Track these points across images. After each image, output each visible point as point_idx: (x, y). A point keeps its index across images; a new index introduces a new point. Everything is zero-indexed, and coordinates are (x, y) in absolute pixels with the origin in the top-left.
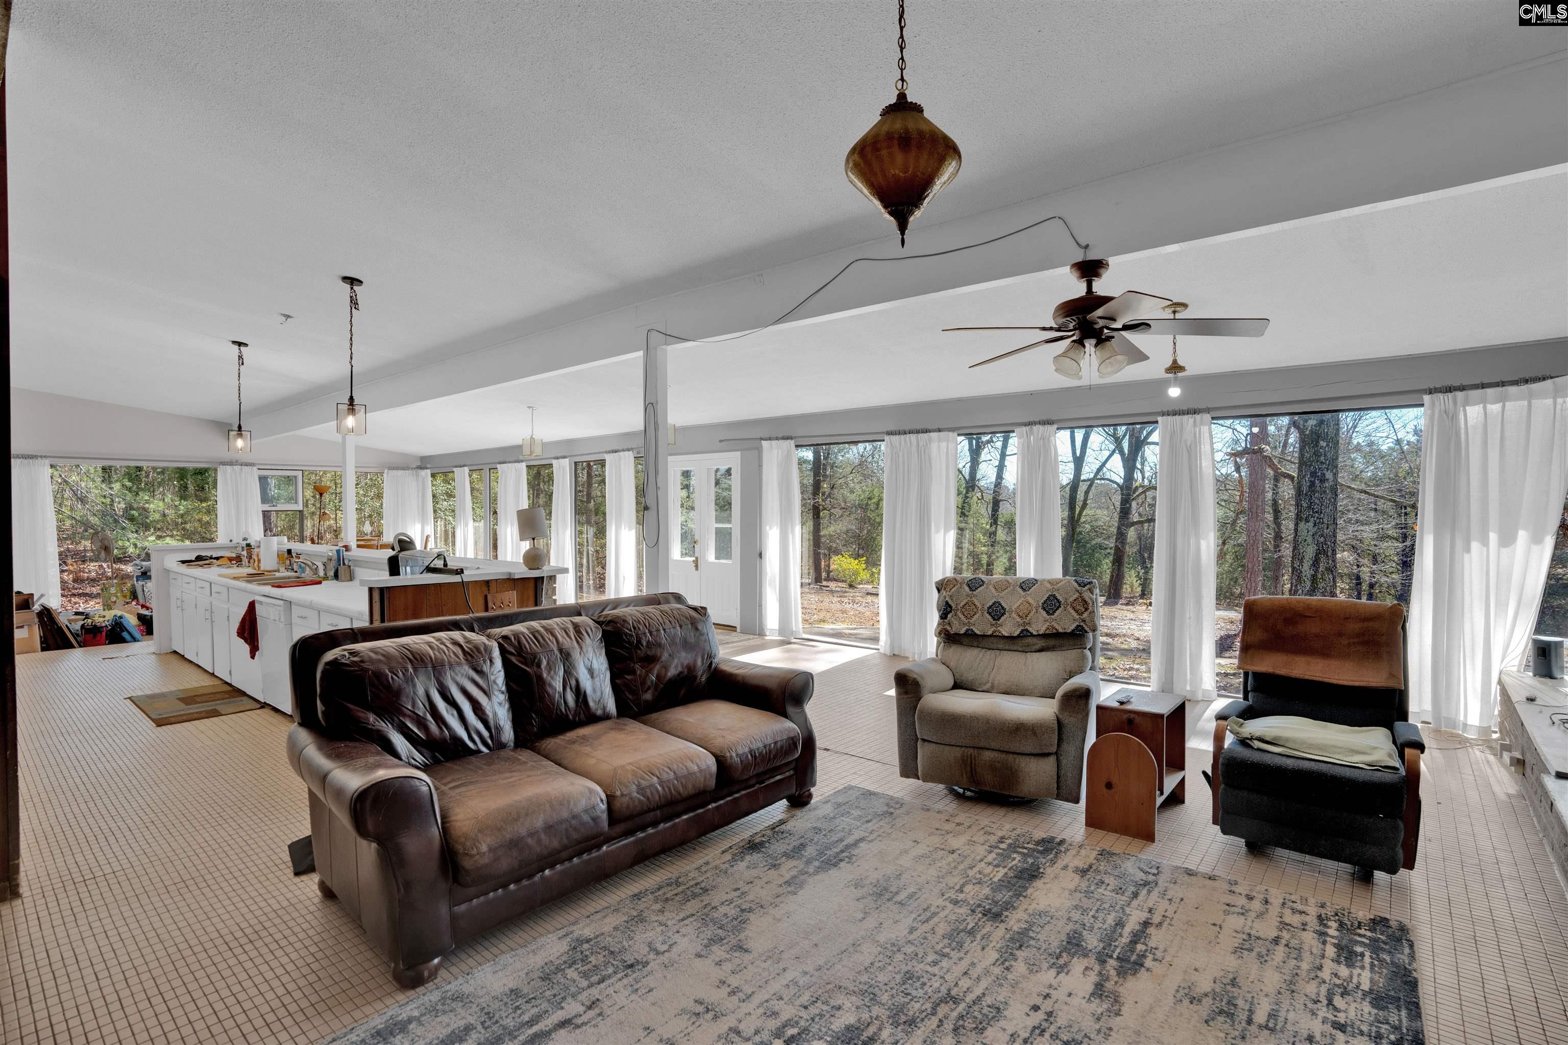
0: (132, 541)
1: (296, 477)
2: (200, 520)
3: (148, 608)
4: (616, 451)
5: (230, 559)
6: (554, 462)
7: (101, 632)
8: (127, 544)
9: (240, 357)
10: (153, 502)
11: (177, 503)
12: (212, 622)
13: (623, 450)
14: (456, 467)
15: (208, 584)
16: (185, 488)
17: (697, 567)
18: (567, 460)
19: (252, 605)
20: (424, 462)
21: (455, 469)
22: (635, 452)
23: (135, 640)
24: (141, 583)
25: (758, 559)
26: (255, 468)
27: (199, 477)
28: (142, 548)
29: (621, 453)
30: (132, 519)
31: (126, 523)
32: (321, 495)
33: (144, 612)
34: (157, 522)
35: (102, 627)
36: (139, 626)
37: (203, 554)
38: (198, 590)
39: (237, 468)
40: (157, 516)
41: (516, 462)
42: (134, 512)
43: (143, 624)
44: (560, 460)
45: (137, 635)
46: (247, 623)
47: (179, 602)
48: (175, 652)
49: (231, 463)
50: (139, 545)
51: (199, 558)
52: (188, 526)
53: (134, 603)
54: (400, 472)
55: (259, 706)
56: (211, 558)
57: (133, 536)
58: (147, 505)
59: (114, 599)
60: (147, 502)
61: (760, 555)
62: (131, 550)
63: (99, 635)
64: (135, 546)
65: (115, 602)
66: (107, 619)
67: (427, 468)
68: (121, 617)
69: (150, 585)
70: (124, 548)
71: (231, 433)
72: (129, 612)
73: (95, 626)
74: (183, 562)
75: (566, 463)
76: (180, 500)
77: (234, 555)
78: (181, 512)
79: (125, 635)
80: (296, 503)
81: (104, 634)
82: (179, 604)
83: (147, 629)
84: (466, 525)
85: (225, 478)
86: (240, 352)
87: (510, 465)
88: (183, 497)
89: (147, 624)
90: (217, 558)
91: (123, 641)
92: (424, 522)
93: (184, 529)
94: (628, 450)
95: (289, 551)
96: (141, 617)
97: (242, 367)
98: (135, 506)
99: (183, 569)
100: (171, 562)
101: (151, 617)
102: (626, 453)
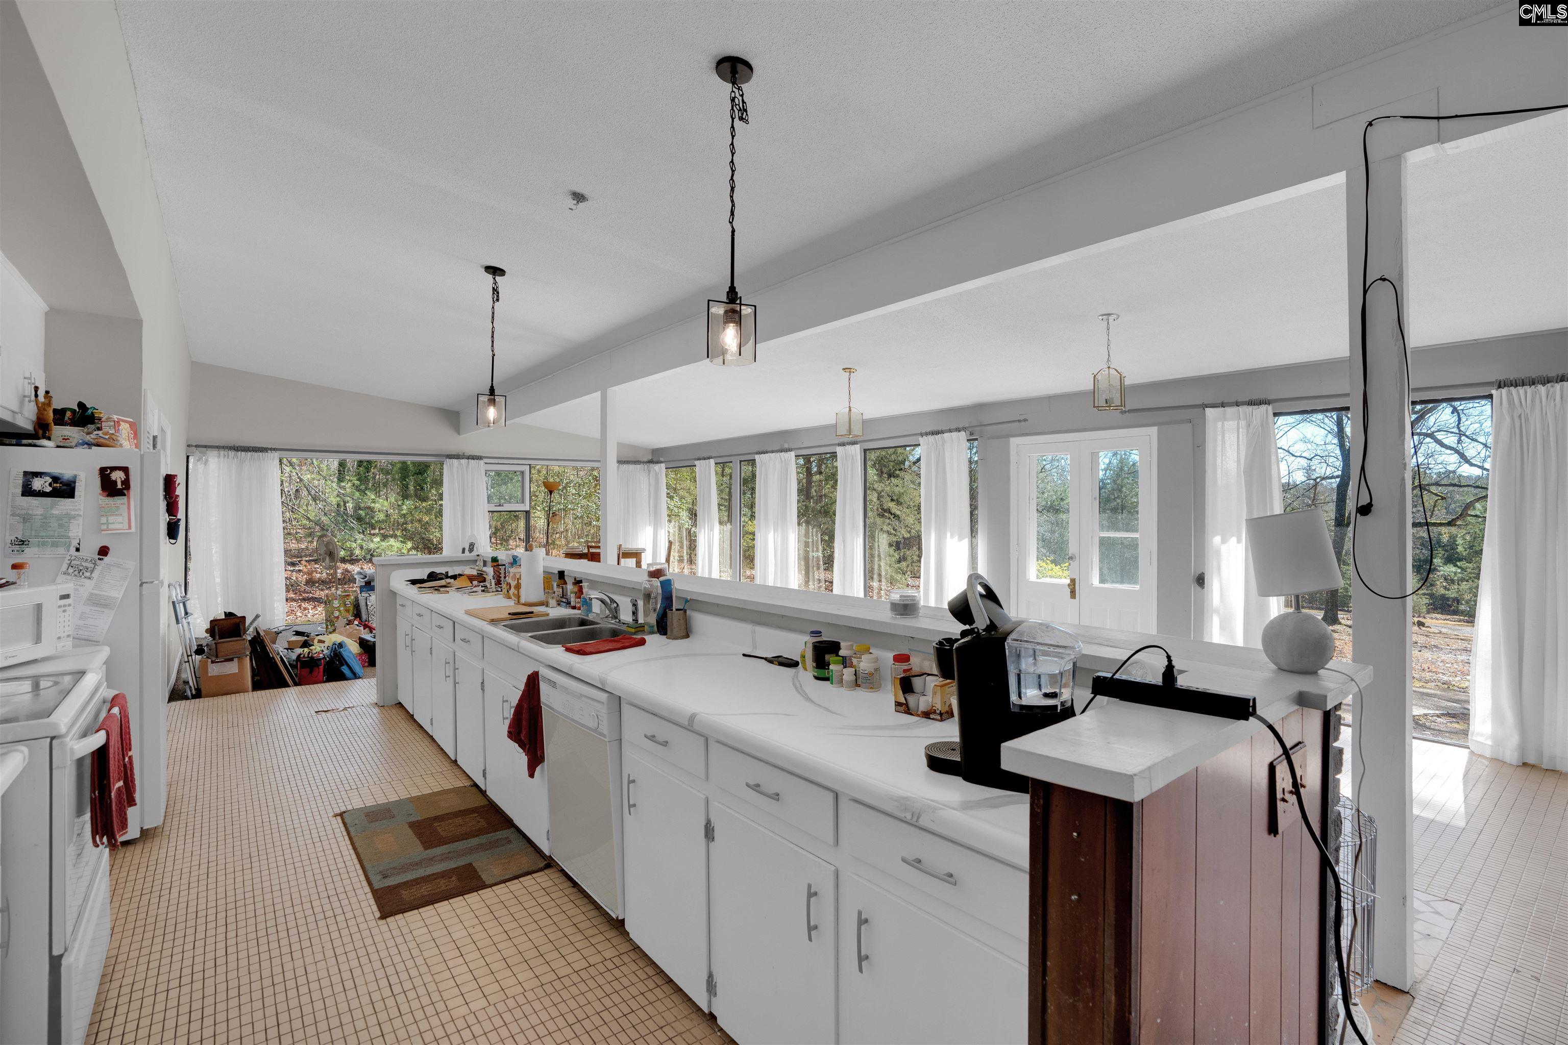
0: (359, 541)
1: (522, 473)
2: (420, 521)
3: (371, 629)
4: (937, 433)
5: (471, 578)
6: (839, 450)
7: (318, 666)
8: (354, 545)
9: (495, 291)
10: (378, 502)
11: (400, 503)
12: (455, 683)
13: (950, 431)
14: (699, 459)
15: (451, 623)
16: (405, 487)
17: (1073, 594)
18: (858, 447)
19: (533, 681)
20: (656, 457)
21: (697, 463)
22: (968, 432)
23: (356, 676)
24: (365, 595)
25: (1194, 587)
26: (482, 462)
27: (420, 476)
28: (367, 549)
29: (946, 435)
30: (359, 519)
31: (354, 524)
32: (551, 492)
33: (368, 637)
34: (383, 521)
35: (320, 660)
36: (360, 655)
37: (439, 570)
38: (435, 628)
39: (463, 461)
40: (382, 516)
41: (781, 451)
42: (361, 512)
43: (365, 652)
44: (848, 447)
45: (357, 668)
46: (525, 716)
47: (408, 639)
48: (400, 705)
49: (458, 457)
50: (365, 547)
51: (432, 577)
52: (409, 526)
53: (356, 622)
54: (632, 467)
55: (542, 864)
56: (447, 576)
57: (359, 536)
58: (373, 505)
59: (337, 614)
60: (374, 501)
61: (1200, 580)
62: (357, 552)
63: (316, 669)
64: (362, 548)
65: (338, 617)
66: (326, 644)
67: (661, 462)
68: (341, 645)
69: (373, 599)
70: (351, 551)
71: (481, 398)
72: (349, 636)
73: (312, 658)
74: (414, 582)
75: (856, 450)
76: (403, 500)
77: (475, 573)
78: (404, 512)
79: (345, 669)
80: (523, 502)
81: (321, 667)
82: (408, 642)
83: (369, 658)
84: (712, 529)
85: (451, 472)
86: (495, 283)
87: (772, 455)
88: (405, 496)
89: (368, 650)
90: (454, 577)
91: (342, 677)
92: (657, 525)
93: (405, 529)
94: (958, 430)
95: (561, 574)
96: (363, 643)
97: (497, 304)
98: (362, 505)
99: (413, 591)
100: (399, 582)
101: (374, 643)
102: (954, 434)
